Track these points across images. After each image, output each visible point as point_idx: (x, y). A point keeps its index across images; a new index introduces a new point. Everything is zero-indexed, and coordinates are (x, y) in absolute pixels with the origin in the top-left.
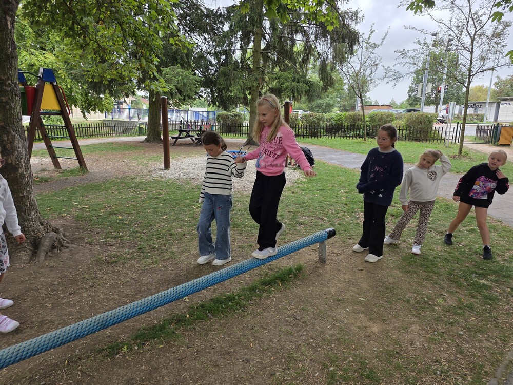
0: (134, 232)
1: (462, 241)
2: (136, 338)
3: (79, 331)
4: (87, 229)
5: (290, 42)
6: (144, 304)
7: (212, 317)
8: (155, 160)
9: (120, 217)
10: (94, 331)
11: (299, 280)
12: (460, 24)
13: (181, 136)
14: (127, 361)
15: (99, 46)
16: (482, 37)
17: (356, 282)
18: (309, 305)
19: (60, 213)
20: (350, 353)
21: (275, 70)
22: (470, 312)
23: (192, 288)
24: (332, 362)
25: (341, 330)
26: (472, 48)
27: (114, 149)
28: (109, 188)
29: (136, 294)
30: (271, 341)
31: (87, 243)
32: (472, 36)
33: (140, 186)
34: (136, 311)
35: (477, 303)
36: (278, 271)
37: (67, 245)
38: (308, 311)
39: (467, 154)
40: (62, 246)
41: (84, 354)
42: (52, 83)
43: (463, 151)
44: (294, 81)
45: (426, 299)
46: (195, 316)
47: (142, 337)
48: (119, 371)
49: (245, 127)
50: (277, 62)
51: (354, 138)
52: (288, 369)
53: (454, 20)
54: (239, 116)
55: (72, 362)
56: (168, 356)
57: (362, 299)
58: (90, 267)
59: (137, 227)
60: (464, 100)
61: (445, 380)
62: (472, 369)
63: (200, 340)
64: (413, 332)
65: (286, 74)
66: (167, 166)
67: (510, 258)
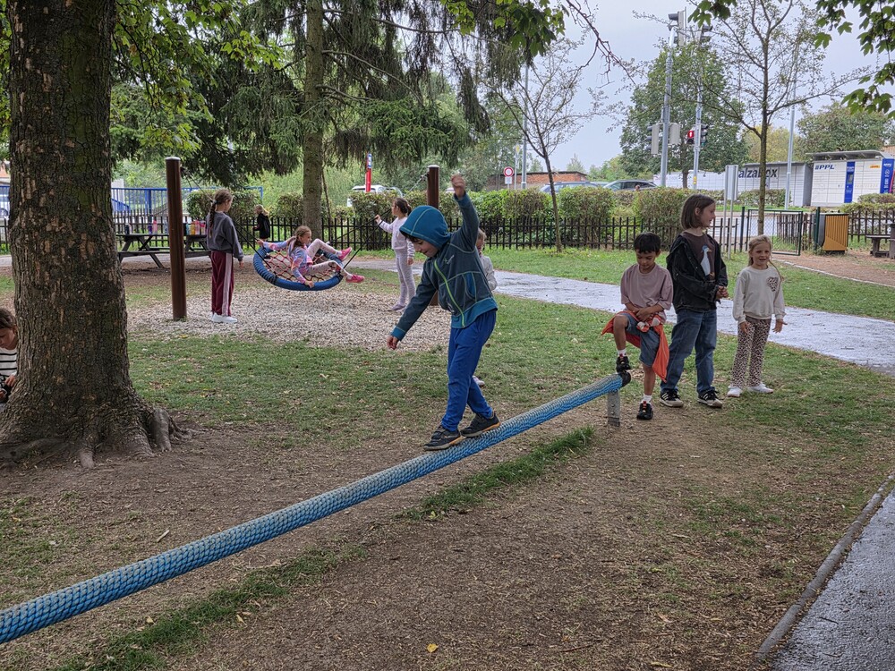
11: (595, 446)
16: (780, 38)
26: (766, 59)
32: (764, 36)
51: (534, 248)
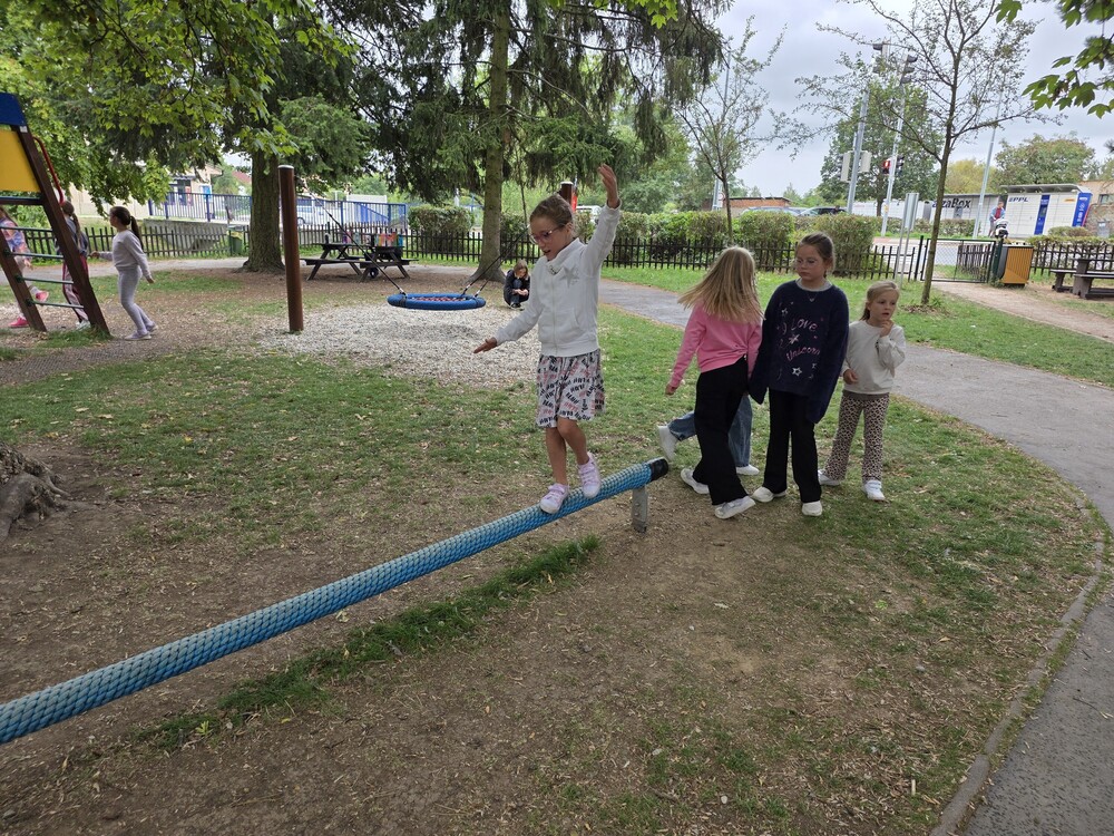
0: (221, 472)
1: (926, 482)
2: (229, 705)
3: (93, 691)
4: (110, 467)
5: (571, 52)
6: (246, 628)
7: (400, 653)
8: (268, 313)
9: (188, 439)
10: (128, 689)
11: (590, 568)
12: (932, 25)
13: (328, 257)
14: (208, 756)
15: (129, 44)
16: (976, 54)
17: (710, 570)
18: (611, 621)
19: (44, 431)
20: (697, 718)
21: (538, 114)
22: (939, 625)
23: (356, 591)
24: (659, 737)
25: (678, 670)
26: (956, 78)
27: (173, 287)
28: (162, 374)
29: (227, 609)
30: (529, 699)
31: (110, 497)
32: (956, 50)
33: (233, 369)
34: (228, 643)
35: (953, 607)
36: (545, 552)
37: (63, 502)
38: (608, 633)
39: (938, 303)
40: (51, 505)
41: (106, 743)
42: (15, 128)
43: (931, 296)
44: (580, 138)
45: (852, 602)
46: (363, 653)
47: (242, 703)
48: (190, 778)
49: (474, 239)
50: (544, 96)
52: (567, 756)
53: (920, 15)
54: (460, 215)
55: (79, 763)
56: (302, 741)
57: (721, 605)
58: (118, 552)
59: (229, 461)
60: (936, 190)
61: (887, 763)
62: (940, 741)
63: (374, 703)
64: (823, 671)
65: (564, 123)
66: (296, 324)
67: (1019, 515)
